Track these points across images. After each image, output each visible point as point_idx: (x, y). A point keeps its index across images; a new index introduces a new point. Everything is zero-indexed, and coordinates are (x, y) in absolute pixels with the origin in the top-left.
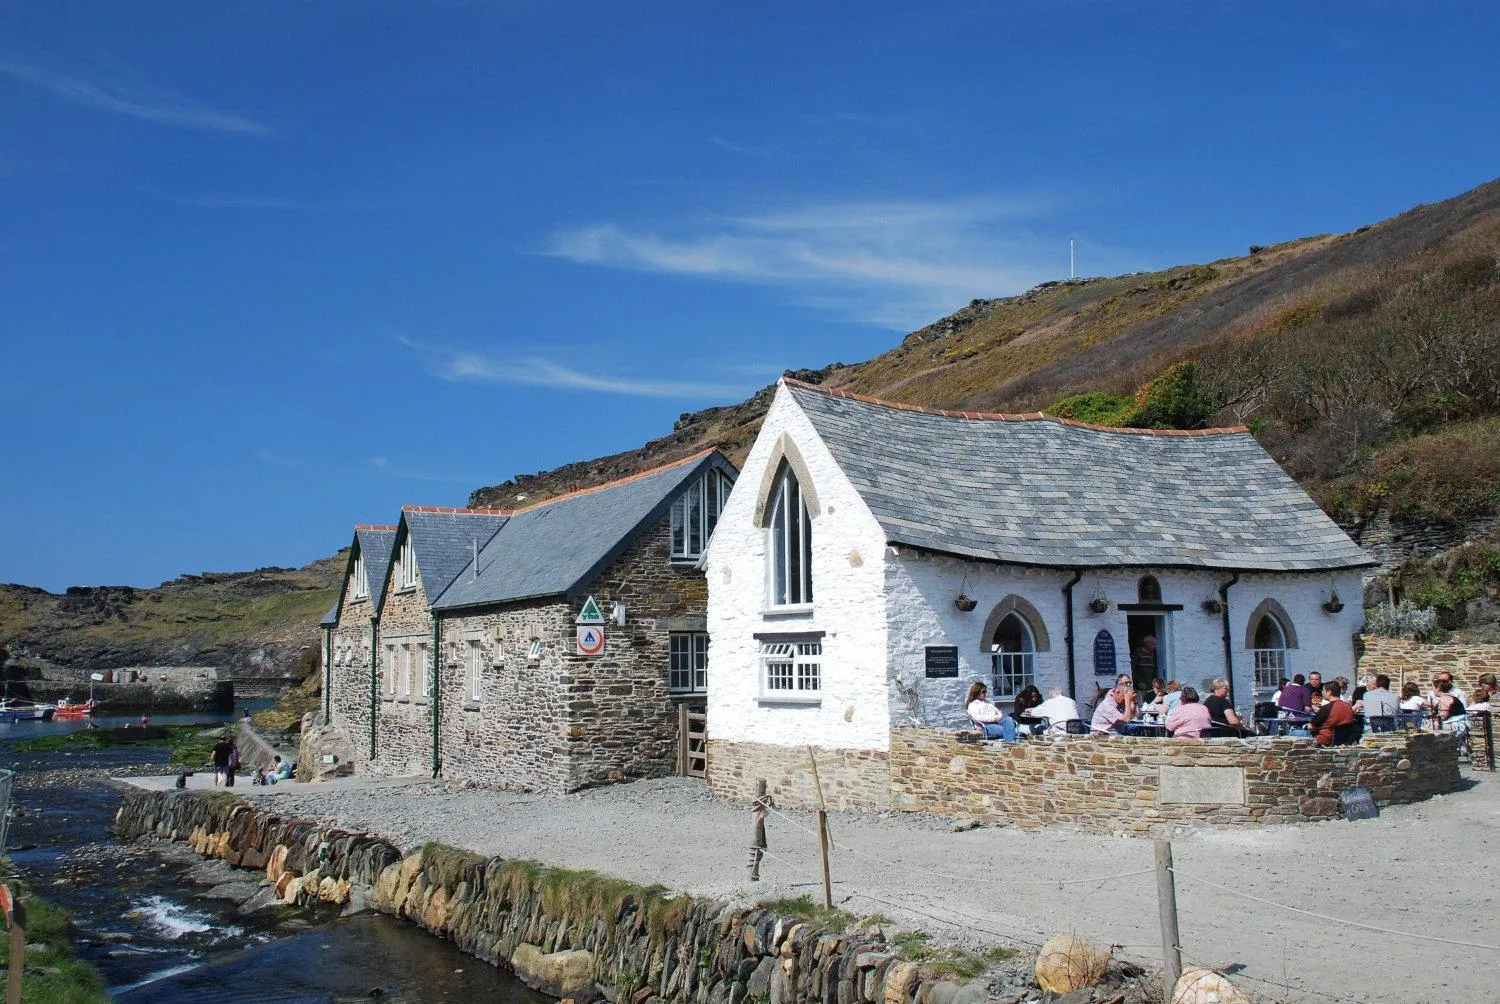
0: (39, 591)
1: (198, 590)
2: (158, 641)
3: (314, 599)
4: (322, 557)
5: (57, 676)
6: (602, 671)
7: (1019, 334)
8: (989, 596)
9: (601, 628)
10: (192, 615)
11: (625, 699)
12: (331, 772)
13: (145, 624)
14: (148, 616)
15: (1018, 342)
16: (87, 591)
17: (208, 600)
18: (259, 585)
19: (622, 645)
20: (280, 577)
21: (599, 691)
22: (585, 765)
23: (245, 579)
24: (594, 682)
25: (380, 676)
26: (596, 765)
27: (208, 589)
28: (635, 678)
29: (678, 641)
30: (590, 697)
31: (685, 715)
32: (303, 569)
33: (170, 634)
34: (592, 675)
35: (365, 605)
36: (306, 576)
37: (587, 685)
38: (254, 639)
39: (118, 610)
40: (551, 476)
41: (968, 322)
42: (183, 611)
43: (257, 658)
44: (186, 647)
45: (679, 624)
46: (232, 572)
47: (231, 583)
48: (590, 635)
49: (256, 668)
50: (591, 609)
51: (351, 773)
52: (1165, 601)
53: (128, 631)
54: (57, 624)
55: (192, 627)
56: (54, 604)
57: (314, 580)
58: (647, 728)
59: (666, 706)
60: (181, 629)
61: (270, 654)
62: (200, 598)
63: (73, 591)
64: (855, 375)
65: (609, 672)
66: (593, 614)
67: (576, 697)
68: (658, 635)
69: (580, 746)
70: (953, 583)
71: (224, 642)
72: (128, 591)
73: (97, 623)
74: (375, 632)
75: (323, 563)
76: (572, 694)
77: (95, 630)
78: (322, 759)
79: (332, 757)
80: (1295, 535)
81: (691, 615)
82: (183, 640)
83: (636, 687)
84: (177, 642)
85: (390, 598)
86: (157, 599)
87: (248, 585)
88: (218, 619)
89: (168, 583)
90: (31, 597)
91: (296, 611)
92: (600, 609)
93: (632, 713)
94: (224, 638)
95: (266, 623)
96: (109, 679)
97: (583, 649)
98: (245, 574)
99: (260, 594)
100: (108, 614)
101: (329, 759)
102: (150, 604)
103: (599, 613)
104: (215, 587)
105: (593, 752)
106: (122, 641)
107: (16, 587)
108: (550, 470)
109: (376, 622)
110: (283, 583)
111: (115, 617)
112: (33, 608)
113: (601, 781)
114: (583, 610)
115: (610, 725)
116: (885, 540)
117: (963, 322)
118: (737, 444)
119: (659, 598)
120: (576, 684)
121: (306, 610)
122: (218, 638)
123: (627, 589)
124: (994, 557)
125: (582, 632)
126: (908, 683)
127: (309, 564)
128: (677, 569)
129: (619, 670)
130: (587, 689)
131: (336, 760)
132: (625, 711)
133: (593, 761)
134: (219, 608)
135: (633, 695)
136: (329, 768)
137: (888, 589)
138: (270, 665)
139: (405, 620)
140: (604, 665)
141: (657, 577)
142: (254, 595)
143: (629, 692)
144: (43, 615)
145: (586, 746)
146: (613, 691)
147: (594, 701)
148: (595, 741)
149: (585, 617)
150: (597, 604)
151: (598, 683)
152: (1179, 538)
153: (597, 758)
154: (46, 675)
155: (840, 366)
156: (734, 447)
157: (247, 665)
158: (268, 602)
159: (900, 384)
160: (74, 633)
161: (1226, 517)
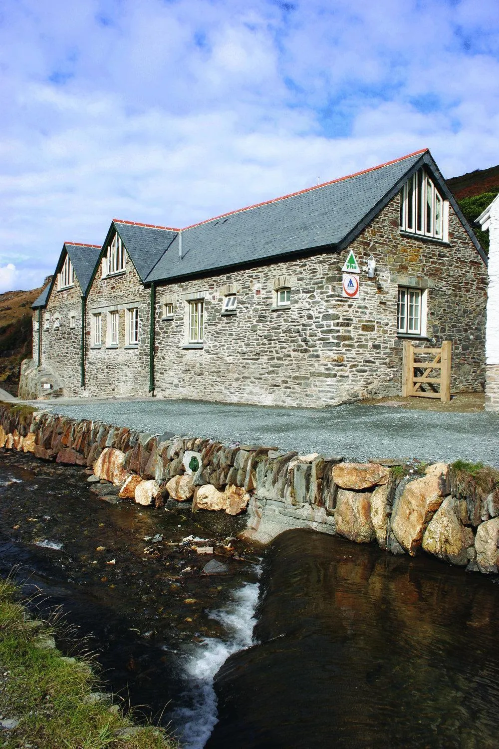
6: (357, 312)
9: (357, 277)
11: (371, 335)
12: (49, 394)
19: (370, 292)
21: (356, 328)
24: (352, 320)
25: (88, 333)
26: (352, 386)
28: (377, 319)
29: (401, 295)
30: (349, 332)
31: (410, 350)
34: (351, 313)
35: (72, 291)
37: (348, 322)
45: (403, 280)
48: (351, 282)
50: (351, 261)
51: (61, 395)
58: (383, 359)
59: (395, 343)
65: (362, 312)
66: (353, 265)
67: (341, 331)
68: (391, 287)
69: (342, 370)
74: (84, 305)
76: (338, 328)
78: (42, 386)
79: (49, 385)
81: (410, 274)
83: (378, 327)
85: (98, 283)
92: (357, 261)
93: (375, 347)
97: (347, 293)
101: (47, 386)
103: (357, 265)
105: (350, 376)
109: (84, 299)
114: (347, 261)
115: (361, 355)
119: (392, 258)
120: (341, 320)
123: (374, 249)
125: (346, 279)
128: (403, 236)
129: (368, 312)
130: (348, 325)
131: (51, 386)
132: (370, 344)
133: (350, 383)
135: (375, 332)
136: (48, 392)
139: (113, 294)
140: (359, 307)
141: (392, 241)
143: (373, 330)
145: (346, 371)
146: (364, 328)
147: (352, 335)
148: (352, 367)
149: (348, 267)
150: (356, 257)
151: (355, 321)
153: (353, 381)
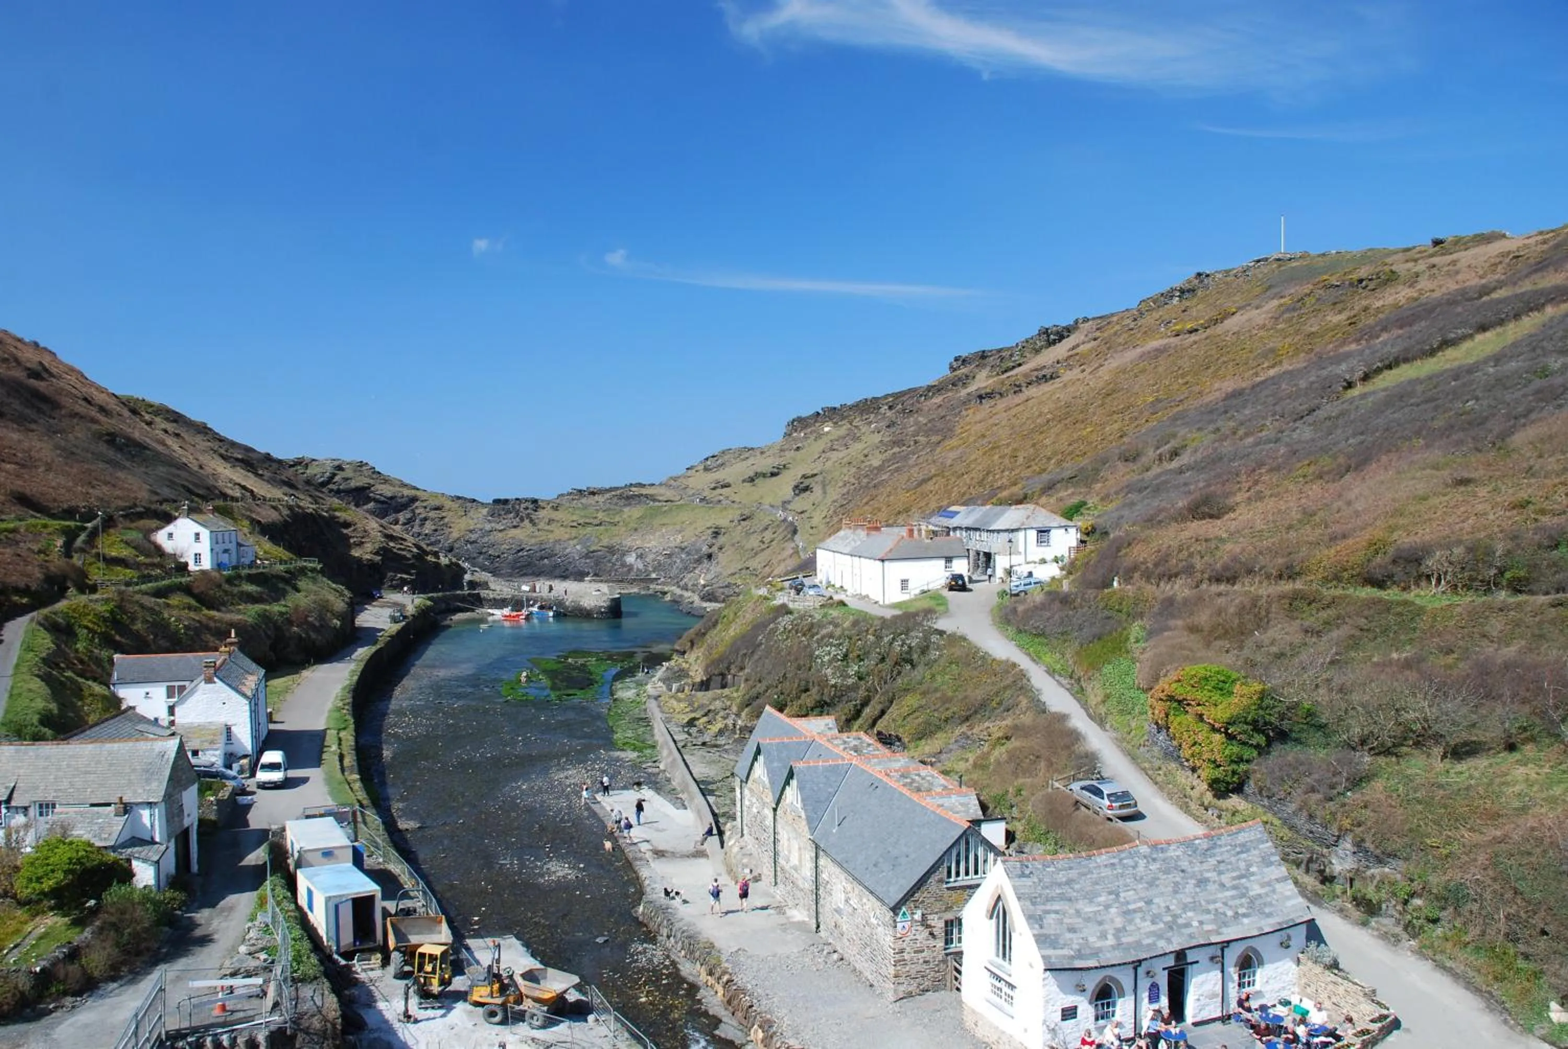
0: (474, 501)
1: (584, 500)
2: (558, 541)
3: (671, 510)
4: (674, 474)
5: (499, 587)
6: (910, 943)
7: (1233, 314)
8: (1092, 982)
9: (909, 922)
10: (581, 521)
11: (920, 955)
13: (547, 527)
14: (550, 521)
15: (1231, 324)
16: (506, 502)
17: (592, 510)
18: (628, 498)
19: (920, 929)
20: (644, 491)
21: (908, 953)
22: (902, 988)
23: (618, 492)
24: (906, 948)
26: (907, 988)
27: (592, 500)
28: (926, 944)
29: (949, 924)
30: (904, 955)
31: (952, 963)
32: (661, 484)
33: (567, 536)
34: (904, 945)
35: (766, 790)
36: (662, 490)
37: (902, 951)
38: (628, 542)
39: (528, 515)
40: (851, 408)
41: (1192, 291)
42: (575, 518)
43: (631, 559)
44: (578, 547)
45: (949, 916)
46: (608, 487)
47: (607, 496)
48: (904, 926)
49: (630, 567)
50: (904, 913)
52: (1189, 960)
53: (537, 533)
54: (488, 527)
55: (582, 531)
56: (485, 511)
57: (669, 494)
58: (932, 968)
59: (942, 958)
60: (574, 531)
61: (640, 556)
62: (585, 507)
63: (497, 502)
64: (1098, 334)
65: (913, 943)
66: (905, 916)
67: (897, 956)
68: (938, 925)
69: (899, 979)
70: (1075, 977)
71: (605, 544)
72: (535, 501)
73: (515, 527)
75: (675, 479)
76: (895, 955)
77: (513, 532)
80: (1271, 904)
81: (955, 911)
82: (575, 541)
83: (927, 949)
84: (571, 542)
85: (784, 803)
86: (556, 508)
87: (620, 497)
88: (600, 524)
89: (562, 495)
90: (469, 505)
91: (656, 522)
92: (909, 913)
93: (925, 962)
94: (605, 542)
95: (636, 530)
96: (533, 590)
97: (900, 933)
98: (617, 489)
99: (630, 504)
100: (522, 520)
102: (551, 511)
103: (908, 915)
104: (596, 497)
105: (905, 982)
106: (533, 541)
107: (459, 498)
108: (850, 403)
110: (646, 496)
111: (527, 522)
112: (471, 514)
113: (910, 995)
114: (900, 914)
115: (913, 969)
116: (1043, 967)
117: (1188, 291)
118: (1000, 394)
119: (938, 905)
120: (897, 949)
121: (665, 521)
122: (600, 540)
123: (923, 902)
124: (1097, 965)
125: (899, 925)
126: (1052, 1026)
127: (664, 479)
128: (948, 889)
129: (918, 941)
132: (921, 961)
133: (905, 986)
134: (600, 515)
137: (1044, 986)
138: (641, 566)
139: (794, 825)
140: (911, 940)
141: (938, 893)
142: (625, 505)
143: (924, 952)
144: (478, 519)
145: (901, 980)
146: (915, 952)
147: (906, 958)
148: (906, 976)
149: (901, 917)
150: (907, 911)
151: (908, 949)
152: (1201, 923)
153: (907, 985)
154: (492, 586)
155: (1086, 320)
156: (998, 396)
157: (624, 565)
158: (633, 512)
159: (1131, 355)
160: (500, 535)
161: (1233, 898)
